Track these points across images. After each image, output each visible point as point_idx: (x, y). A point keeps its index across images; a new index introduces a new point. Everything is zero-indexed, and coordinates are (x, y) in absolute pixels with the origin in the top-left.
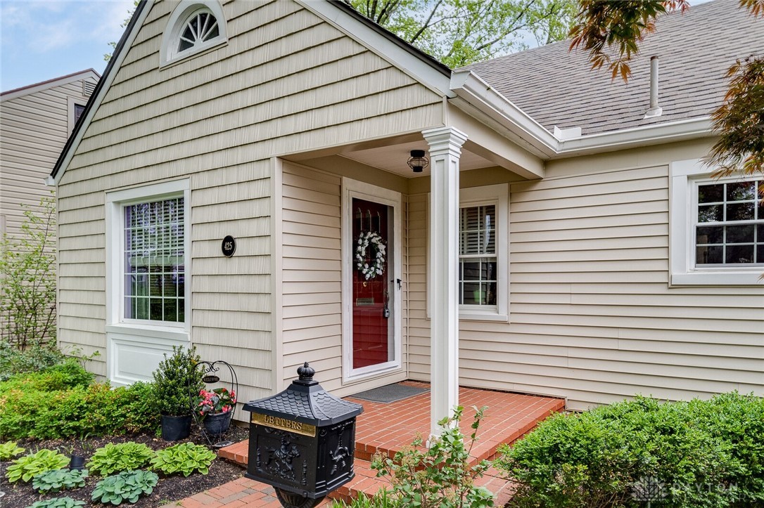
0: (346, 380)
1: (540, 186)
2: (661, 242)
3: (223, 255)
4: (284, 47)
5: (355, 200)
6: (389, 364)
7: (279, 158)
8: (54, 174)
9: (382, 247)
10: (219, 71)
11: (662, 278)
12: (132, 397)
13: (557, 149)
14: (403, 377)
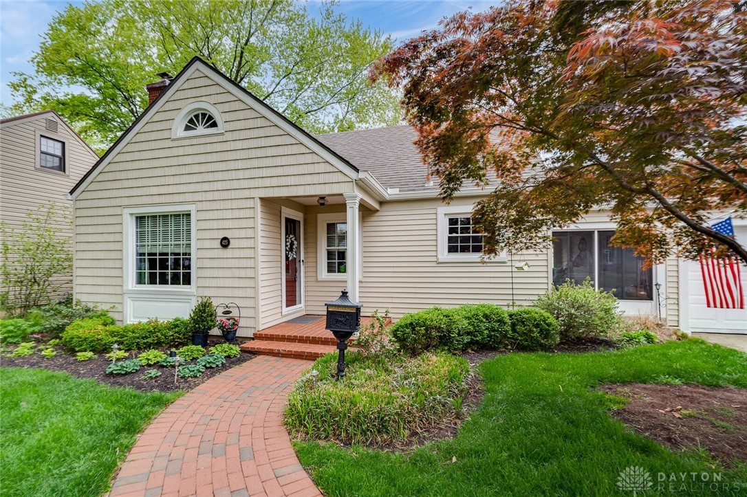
0: (283, 314)
1: (378, 214)
2: (434, 243)
3: (220, 247)
4: (263, 142)
5: (286, 218)
6: (297, 306)
7: (260, 198)
8: (71, 193)
9: (295, 243)
10: (218, 147)
11: (434, 259)
12: (175, 325)
13: (388, 198)
14: (304, 313)
